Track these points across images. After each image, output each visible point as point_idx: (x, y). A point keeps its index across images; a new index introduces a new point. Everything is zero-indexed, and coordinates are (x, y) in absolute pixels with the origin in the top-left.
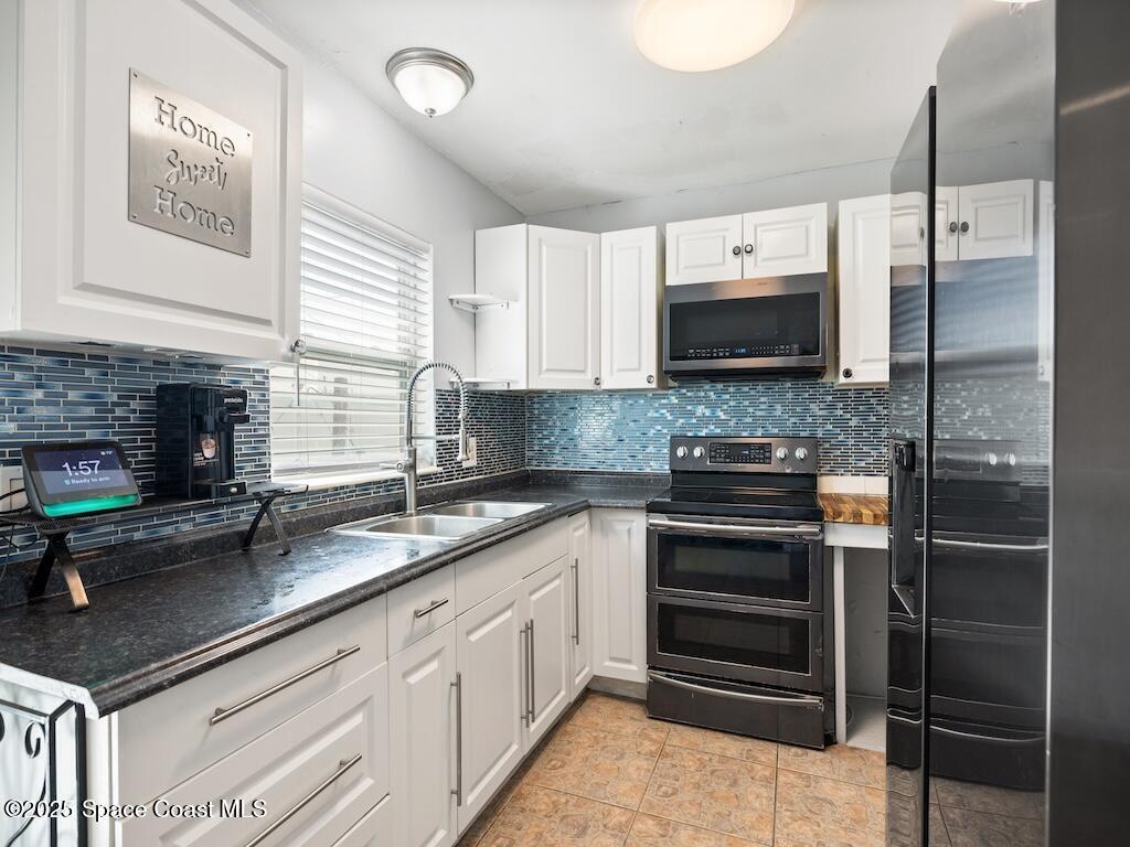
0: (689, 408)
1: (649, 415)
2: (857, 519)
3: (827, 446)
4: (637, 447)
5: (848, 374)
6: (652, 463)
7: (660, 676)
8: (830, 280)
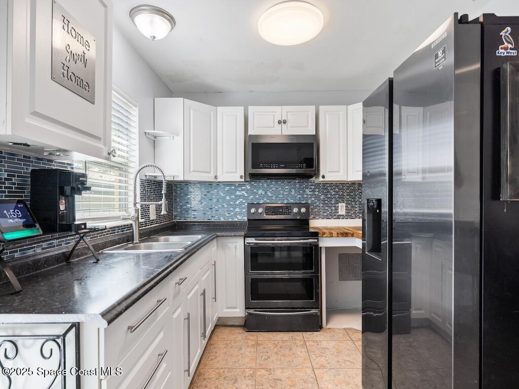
0: (255, 191)
1: (237, 194)
2: (331, 235)
3: (312, 207)
4: (231, 209)
5: (323, 177)
6: (238, 216)
8: (316, 137)
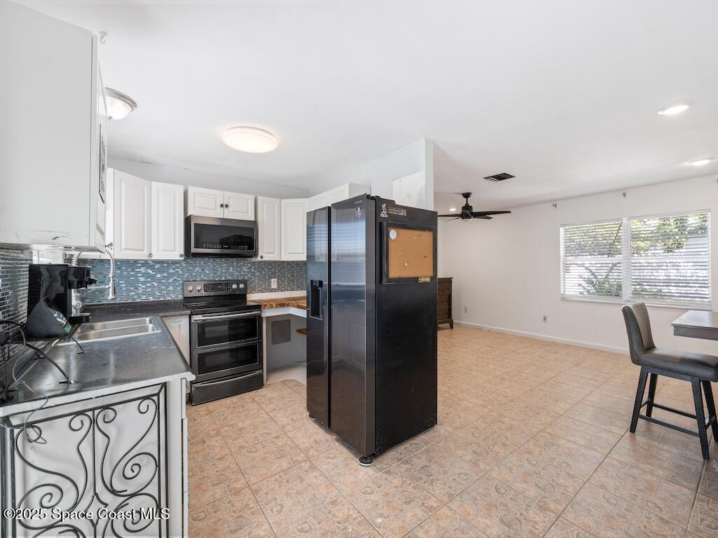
0: (191, 268)
1: (170, 271)
2: (271, 306)
3: (249, 283)
5: (262, 257)
6: (172, 295)
8: (255, 223)
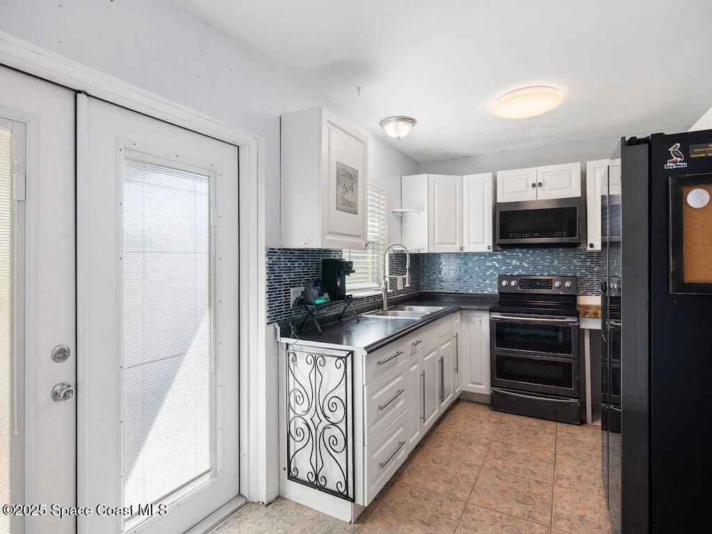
0: (508, 261)
1: (487, 264)
3: (582, 280)
4: (480, 281)
5: (592, 246)
6: (488, 289)
7: (498, 390)
8: (582, 200)
